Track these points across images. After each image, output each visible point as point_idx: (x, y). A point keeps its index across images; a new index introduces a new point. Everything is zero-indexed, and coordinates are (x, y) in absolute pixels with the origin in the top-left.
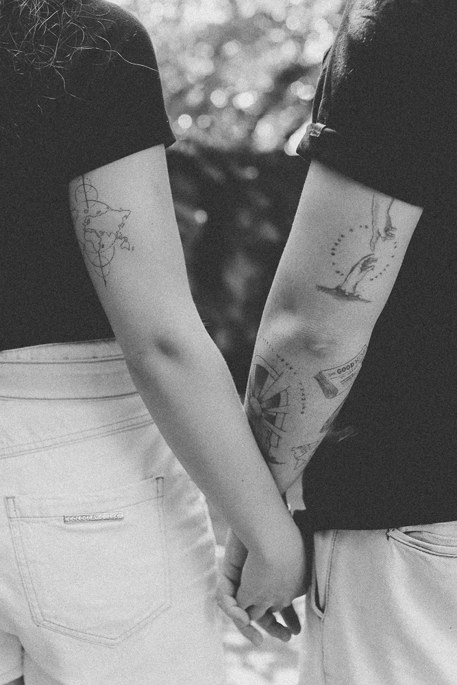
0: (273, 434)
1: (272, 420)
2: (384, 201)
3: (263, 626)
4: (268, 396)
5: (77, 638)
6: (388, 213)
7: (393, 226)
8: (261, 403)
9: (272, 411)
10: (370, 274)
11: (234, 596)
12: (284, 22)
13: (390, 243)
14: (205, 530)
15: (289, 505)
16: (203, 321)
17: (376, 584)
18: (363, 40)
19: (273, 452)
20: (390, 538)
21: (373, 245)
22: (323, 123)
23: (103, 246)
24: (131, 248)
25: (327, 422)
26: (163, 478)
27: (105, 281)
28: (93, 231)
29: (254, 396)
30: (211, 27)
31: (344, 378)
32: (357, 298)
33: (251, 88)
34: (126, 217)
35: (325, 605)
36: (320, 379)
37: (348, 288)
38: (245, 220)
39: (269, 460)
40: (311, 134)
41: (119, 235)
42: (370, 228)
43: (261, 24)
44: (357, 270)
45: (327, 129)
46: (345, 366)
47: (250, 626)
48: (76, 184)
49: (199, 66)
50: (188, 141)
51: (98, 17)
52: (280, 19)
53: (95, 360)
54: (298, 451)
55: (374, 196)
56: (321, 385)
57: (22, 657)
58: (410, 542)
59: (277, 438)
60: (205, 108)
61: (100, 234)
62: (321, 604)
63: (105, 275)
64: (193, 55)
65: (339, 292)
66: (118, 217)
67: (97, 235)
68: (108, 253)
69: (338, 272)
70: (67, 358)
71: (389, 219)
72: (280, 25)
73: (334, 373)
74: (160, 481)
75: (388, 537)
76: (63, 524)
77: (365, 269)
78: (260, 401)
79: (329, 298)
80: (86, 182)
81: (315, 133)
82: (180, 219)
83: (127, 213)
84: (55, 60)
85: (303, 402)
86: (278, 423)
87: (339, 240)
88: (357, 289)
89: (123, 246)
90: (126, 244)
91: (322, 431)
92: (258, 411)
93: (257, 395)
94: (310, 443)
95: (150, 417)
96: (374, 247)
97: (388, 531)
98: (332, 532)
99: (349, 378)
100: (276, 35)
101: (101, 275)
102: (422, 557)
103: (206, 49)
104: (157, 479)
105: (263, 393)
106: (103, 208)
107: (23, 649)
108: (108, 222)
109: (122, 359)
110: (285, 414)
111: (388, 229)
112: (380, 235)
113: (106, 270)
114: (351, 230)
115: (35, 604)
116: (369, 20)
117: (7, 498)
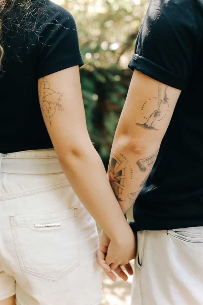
0: (120, 188)
1: (119, 182)
2: (163, 86)
3: (117, 273)
4: (117, 171)
5: (40, 277)
6: (165, 92)
7: (167, 97)
8: (114, 175)
9: (119, 178)
10: (158, 118)
11: (105, 259)
12: (132, 13)
13: (166, 105)
14: (94, 231)
15: (128, 220)
16: (92, 142)
18: (154, 19)
19: (120, 196)
20: (168, 234)
21: (159, 105)
22: (138, 54)
23: (51, 108)
24: (62, 110)
25: (142, 183)
26: (77, 208)
27: (51, 124)
28: (47, 101)
29: (111, 172)
30: (100, 15)
31: (149, 163)
32: (153, 128)
33: (117, 41)
34: (61, 96)
35: (142, 263)
36: (138, 164)
37: (149, 124)
38: (115, 98)
39: (118, 199)
40: (134, 59)
41: (58, 104)
42: (158, 98)
43: (122, 13)
44: (153, 116)
45: (140, 57)
46: (149, 158)
47: (111, 272)
48: (41, 81)
49: (95, 32)
50: (90, 64)
51: (53, 11)
52: (130, 11)
53: (48, 157)
54: (131, 196)
55: (159, 85)
56: (139, 166)
57: (15, 286)
58: (177, 236)
59: (121, 190)
60: (97, 50)
61: (50, 103)
62: (140, 263)
63: (51, 120)
64: (92, 27)
65: (145, 126)
66: (58, 96)
67: (48, 103)
68: (52, 111)
69: (144, 117)
70: (36, 157)
71: (166, 95)
72: (130, 14)
73: (144, 161)
74: (76, 210)
75: (168, 233)
76: (34, 228)
77: (156, 116)
78: (113, 174)
79: (141, 128)
80: (45, 80)
81: (135, 58)
82: (84, 98)
83: (62, 94)
84: (35, 29)
85: (132, 173)
86: (121, 183)
87: (145, 104)
88: (153, 125)
89: (59, 108)
90: (60, 108)
91: (140, 186)
92: (113, 178)
93: (112, 171)
94: (135, 192)
95: (69, 183)
96: (160, 106)
97: (168, 231)
98: (144, 231)
99: (151, 164)
100: (128, 18)
101: (49, 120)
102: (182, 242)
103: (97, 24)
104: (74, 209)
105: (114, 170)
106: (51, 92)
107: (15, 282)
108: (53, 98)
109: (57, 158)
110: (124, 179)
111: (166, 99)
112: (162, 101)
113: (51, 118)
114: (150, 99)
115: (22, 262)
116: (157, 10)
117: (10, 217)
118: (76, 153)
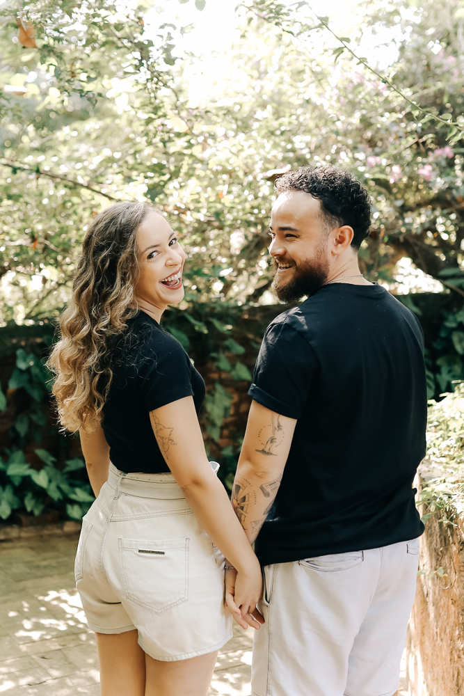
0: (243, 515)
1: (242, 508)
2: (276, 415)
4: (240, 497)
6: (278, 420)
7: (281, 425)
8: (237, 501)
9: (242, 504)
10: (275, 444)
13: (280, 432)
17: (292, 588)
20: (300, 565)
21: (273, 432)
22: (255, 384)
23: (164, 443)
24: (175, 444)
25: (266, 510)
26: (189, 539)
27: (167, 458)
28: (160, 437)
31: (272, 489)
32: (271, 454)
34: (172, 431)
35: (270, 599)
36: (262, 488)
37: (267, 450)
38: (224, 364)
41: (170, 439)
42: (272, 426)
44: (269, 442)
45: (256, 387)
46: (272, 483)
54: (253, 524)
55: (272, 414)
56: (263, 491)
58: (309, 566)
59: (244, 517)
61: (162, 438)
62: (268, 600)
63: (167, 455)
65: (264, 452)
66: (168, 431)
69: (262, 444)
71: (279, 423)
73: (267, 486)
76: (138, 553)
77: (273, 442)
79: (259, 453)
81: (252, 388)
83: (172, 429)
85: (255, 499)
86: (245, 509)
87: (260, 431)
88: (271, 451)
90: (173, 443)
91: (264, 514)
92: (237, 505)
93: (235, 498)
97: (299, 561)
98: (272, 565)
99: (274, 489)
102: (314, 572)
104: (187, 539)
105: (238, 497)
106: (162, 428)
108: (166, 433)
110: (248, 505)
111: (280, 427)
112: (276, 428)
114: (265, 427)
115: (126, 588)
117: (119, 539)
118: (197, 483)
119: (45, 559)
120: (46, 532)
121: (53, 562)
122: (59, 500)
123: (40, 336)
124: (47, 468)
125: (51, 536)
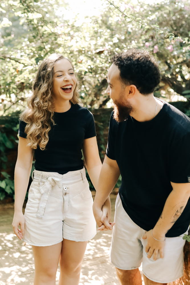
119: (3, 218)
120: (6, 207)
121: (5, 220)
122: (10, 193)
123: (4, 124)
124: (6, 180)
125: (8, 208)
